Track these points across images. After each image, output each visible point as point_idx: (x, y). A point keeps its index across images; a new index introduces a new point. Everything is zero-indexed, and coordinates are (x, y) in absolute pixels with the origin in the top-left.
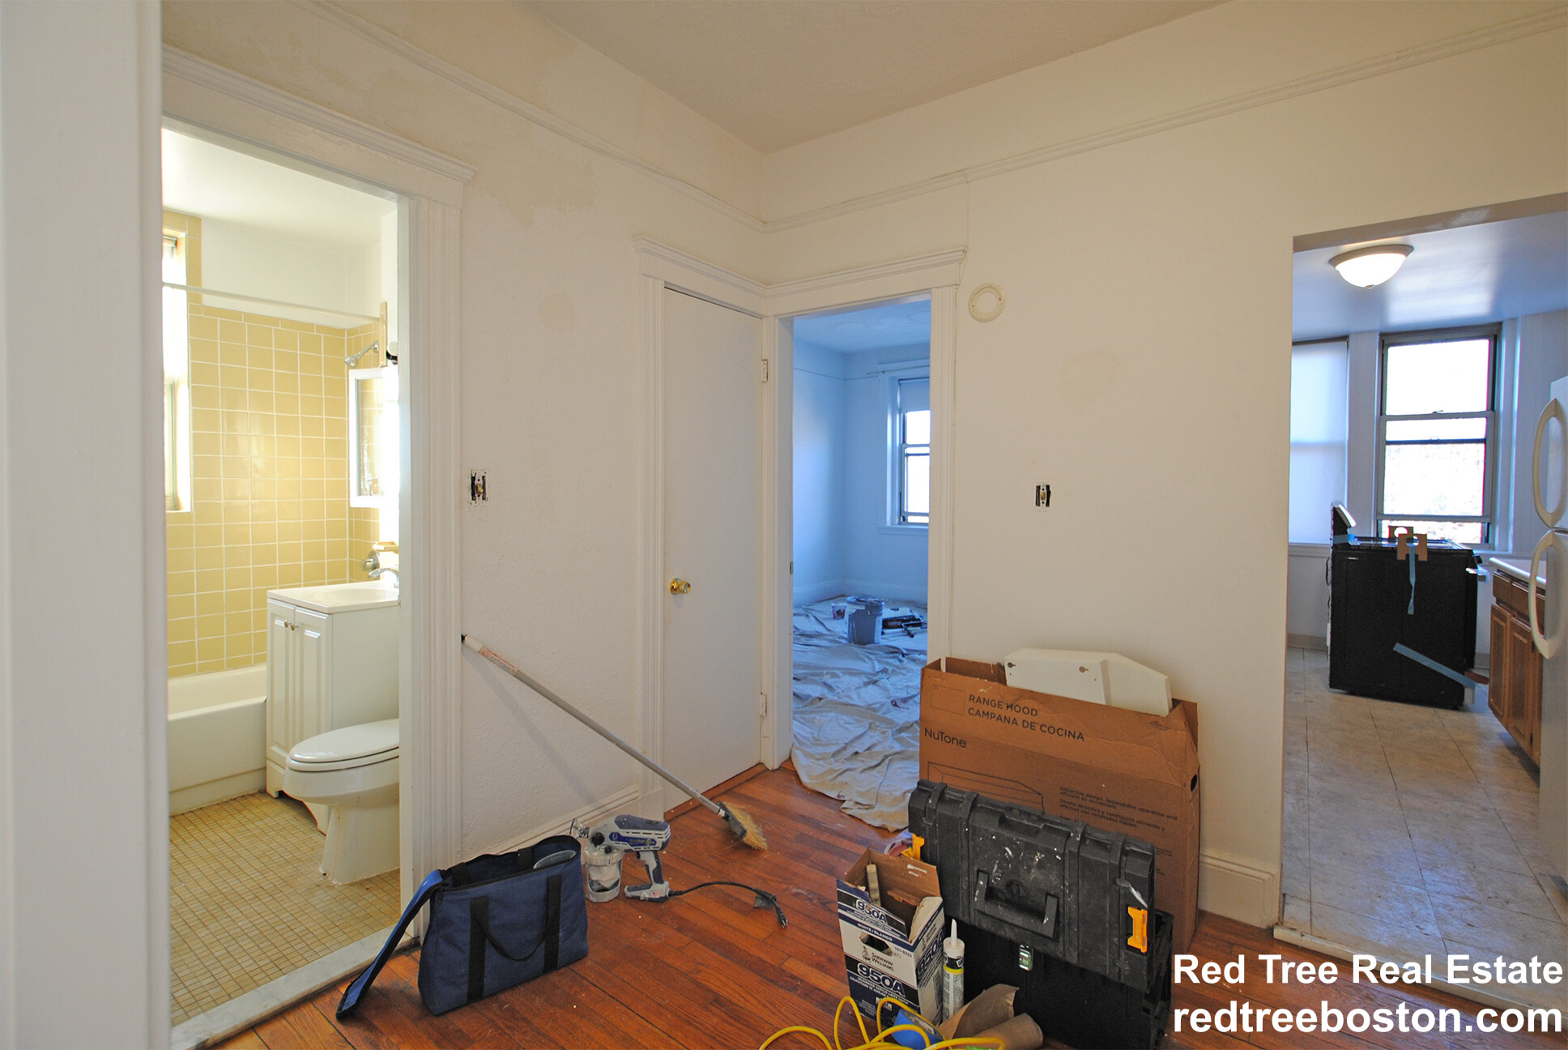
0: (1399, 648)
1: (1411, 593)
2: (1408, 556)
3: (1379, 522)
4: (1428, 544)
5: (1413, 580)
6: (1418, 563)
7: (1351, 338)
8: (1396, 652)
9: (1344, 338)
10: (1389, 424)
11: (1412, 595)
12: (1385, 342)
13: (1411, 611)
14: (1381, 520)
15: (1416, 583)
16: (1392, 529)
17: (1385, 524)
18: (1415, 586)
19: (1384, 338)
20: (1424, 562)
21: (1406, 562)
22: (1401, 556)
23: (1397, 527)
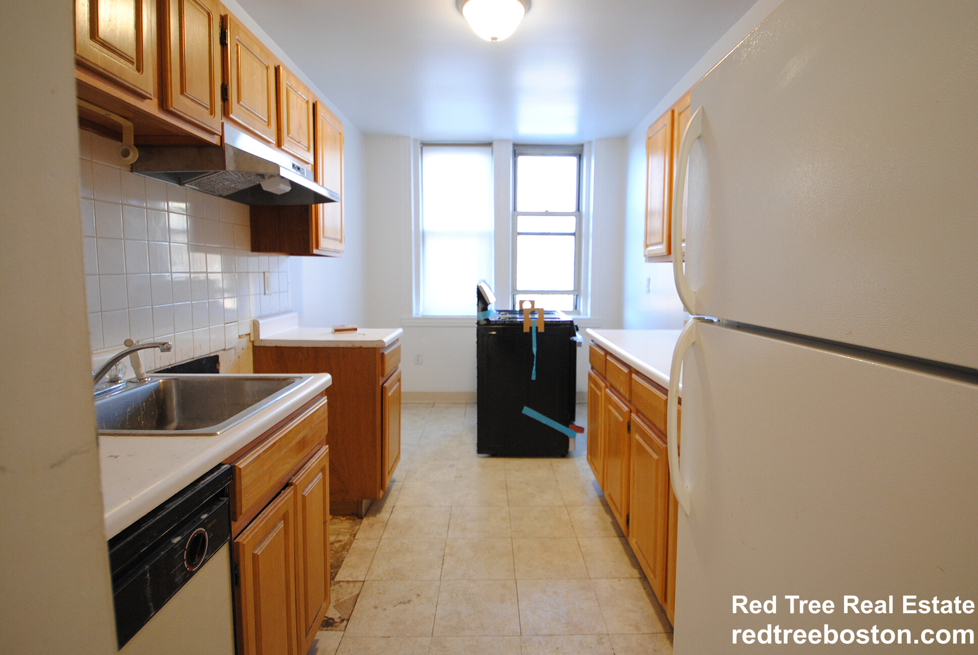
0: (527, 411)
1: (533, 361)
2: (531, 328)
3: (515, 296)
4: (545, 316)
5: (535, 350)
6: (538, 334)
7: (495, 145)
8: (523, 414)
9: (489, 144)
10: (519, 218)
11: (535, 363)
12: (517, 152)
13: (534, 377)
14: (516, 295)
15: (537, 352)
16: (521, 302)
17: (519, 298)
18: (537, 354)
19: (516, 148)
20: (541, 333)
21: (529, 334)
22: (526, 329)
23: (524, 301)
